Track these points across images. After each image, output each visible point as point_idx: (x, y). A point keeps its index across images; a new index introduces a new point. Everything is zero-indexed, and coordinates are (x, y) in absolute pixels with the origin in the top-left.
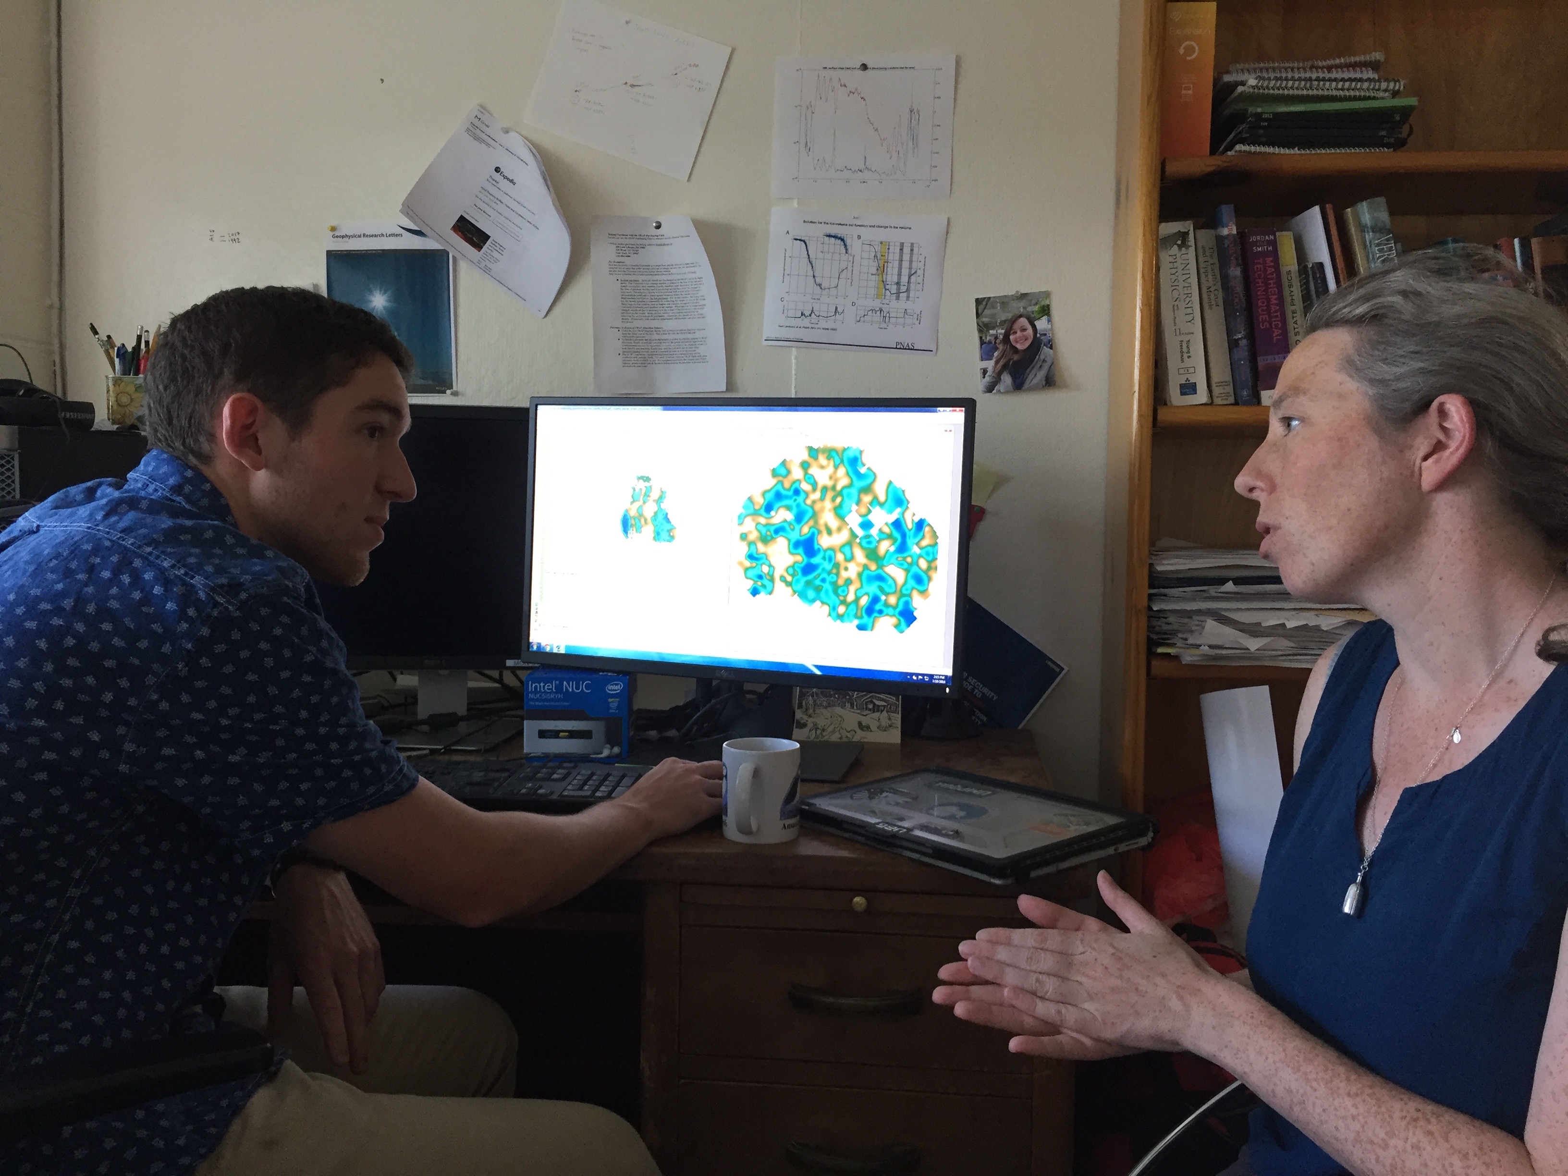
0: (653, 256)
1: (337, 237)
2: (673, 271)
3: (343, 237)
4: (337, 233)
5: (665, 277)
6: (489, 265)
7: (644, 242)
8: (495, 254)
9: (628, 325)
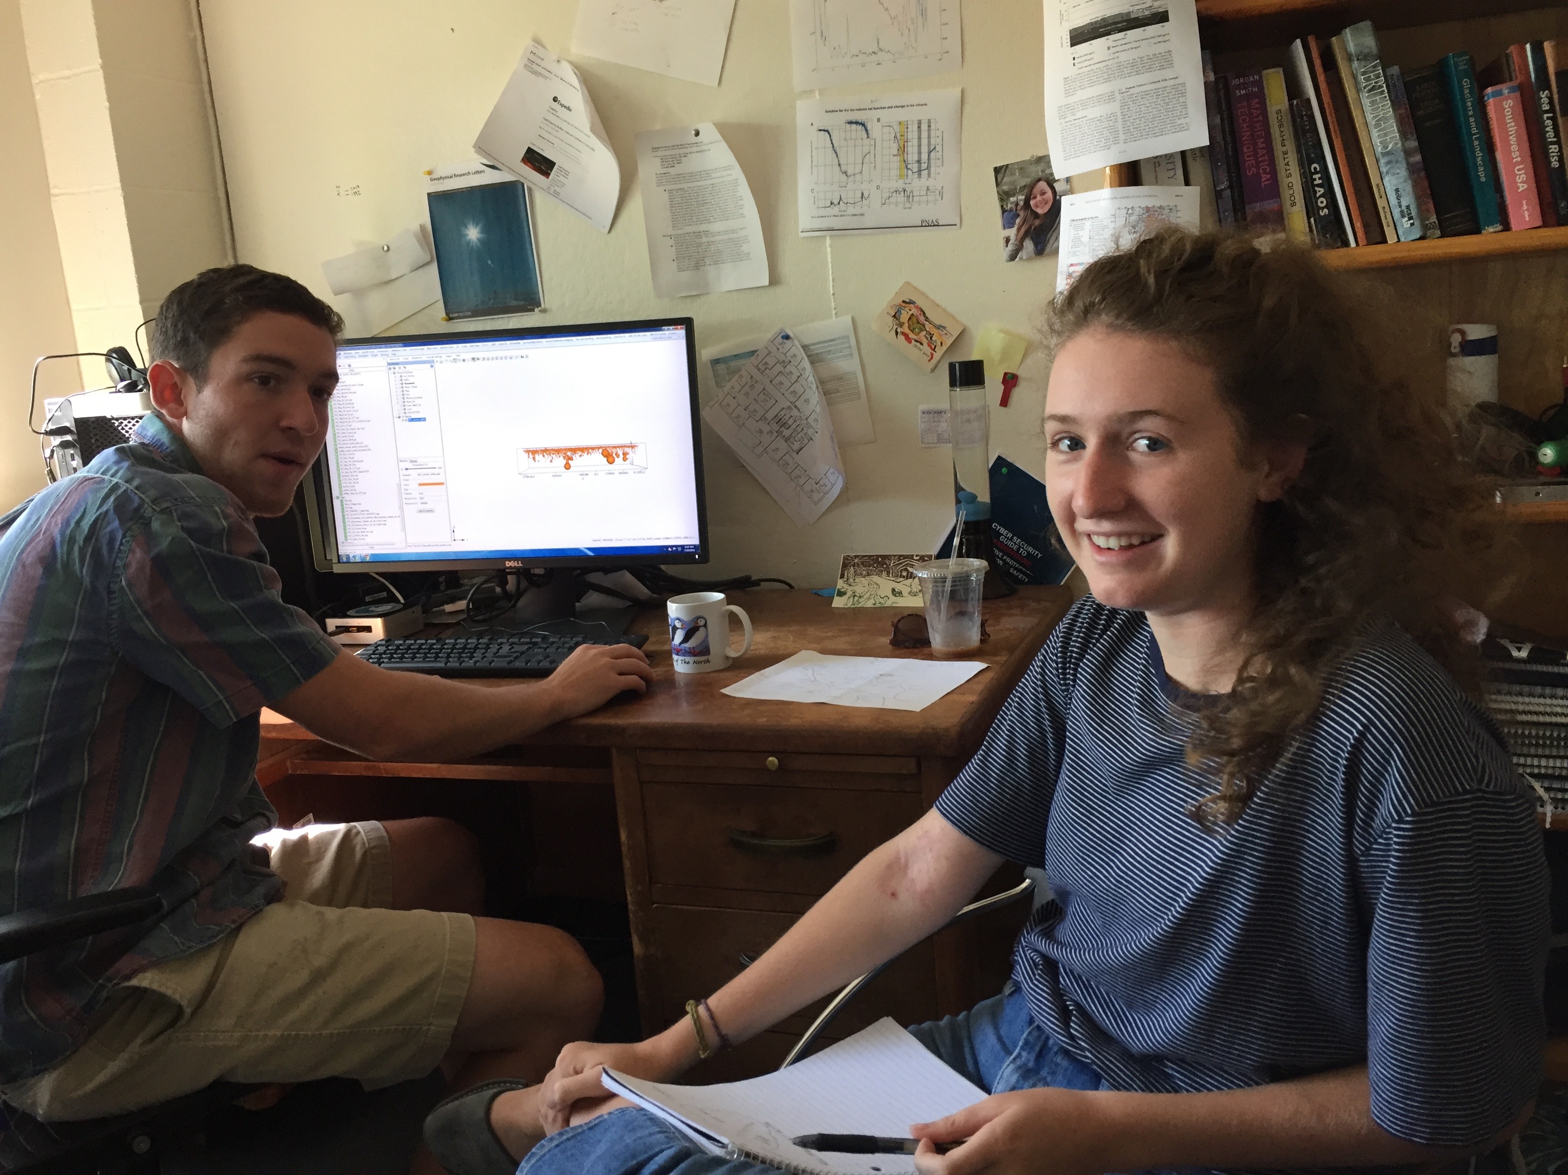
0: (693, 164)
1: (434, 179)
2: (714, 175)
3: (438, 179)
4: (434, 176)
5: (709, 182)
6: (558, 189)
7: (685, 150)
8: (561, 178)
9: (679, 232)
